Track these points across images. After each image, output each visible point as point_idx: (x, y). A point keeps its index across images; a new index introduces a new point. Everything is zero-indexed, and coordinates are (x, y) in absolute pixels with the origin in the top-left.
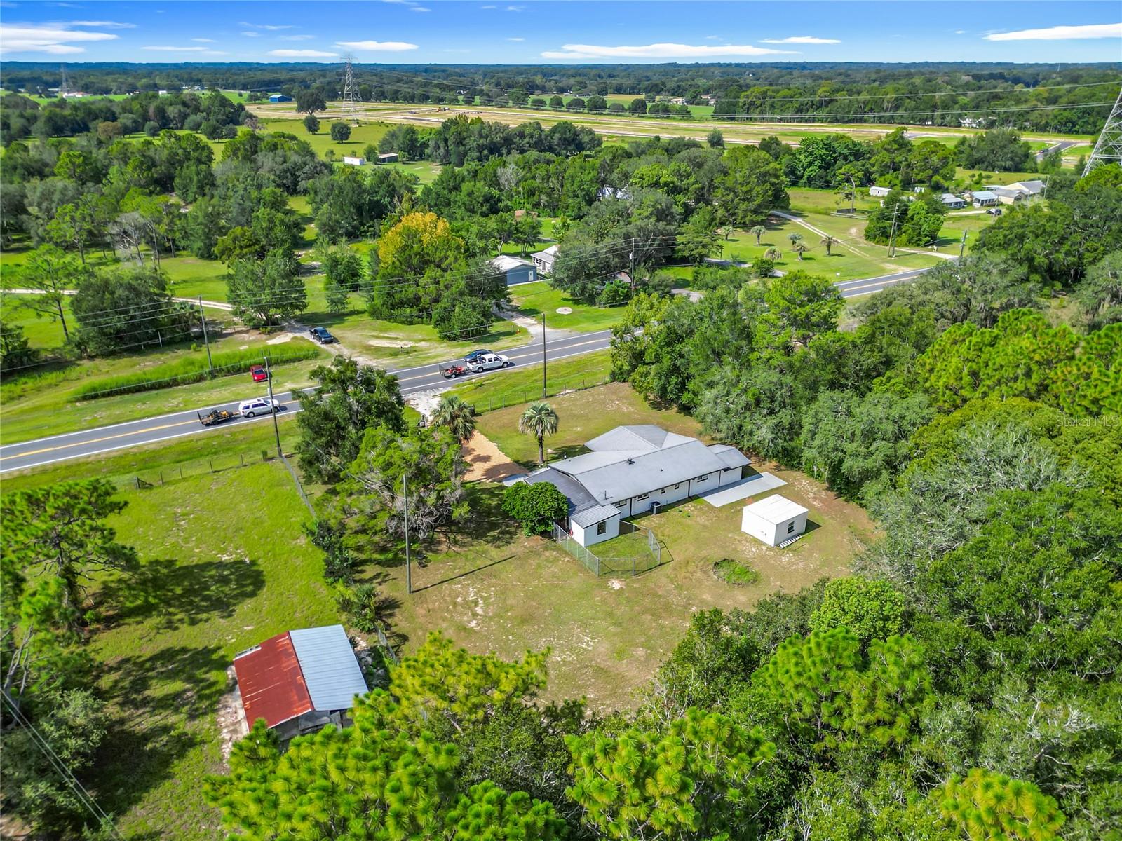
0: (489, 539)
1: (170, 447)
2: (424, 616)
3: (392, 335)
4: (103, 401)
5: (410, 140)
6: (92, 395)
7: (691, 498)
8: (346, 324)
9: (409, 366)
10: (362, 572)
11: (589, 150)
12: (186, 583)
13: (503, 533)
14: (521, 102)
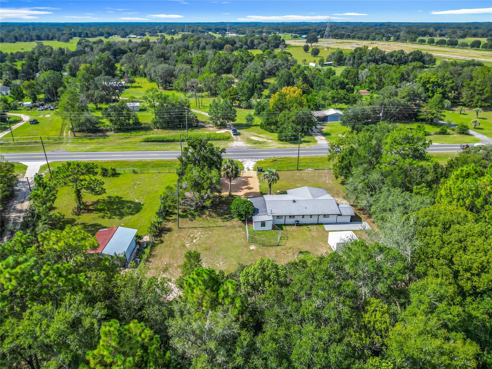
0: (223, 217)
1: (154, 162)
2: (176, 237)
3: (262, 136)
4: (150, 143)
5: (339, 56)
6: (147, 141)
7: (318, 224)
8: (249, 129)
9: (255, 148)
10: (172, 217)
11: (428, 64)
12: (119, 206)
13: (230, 217)
14: (413, 41)
